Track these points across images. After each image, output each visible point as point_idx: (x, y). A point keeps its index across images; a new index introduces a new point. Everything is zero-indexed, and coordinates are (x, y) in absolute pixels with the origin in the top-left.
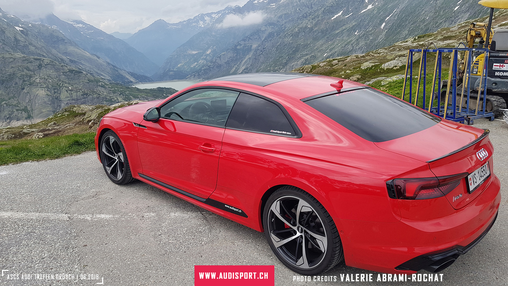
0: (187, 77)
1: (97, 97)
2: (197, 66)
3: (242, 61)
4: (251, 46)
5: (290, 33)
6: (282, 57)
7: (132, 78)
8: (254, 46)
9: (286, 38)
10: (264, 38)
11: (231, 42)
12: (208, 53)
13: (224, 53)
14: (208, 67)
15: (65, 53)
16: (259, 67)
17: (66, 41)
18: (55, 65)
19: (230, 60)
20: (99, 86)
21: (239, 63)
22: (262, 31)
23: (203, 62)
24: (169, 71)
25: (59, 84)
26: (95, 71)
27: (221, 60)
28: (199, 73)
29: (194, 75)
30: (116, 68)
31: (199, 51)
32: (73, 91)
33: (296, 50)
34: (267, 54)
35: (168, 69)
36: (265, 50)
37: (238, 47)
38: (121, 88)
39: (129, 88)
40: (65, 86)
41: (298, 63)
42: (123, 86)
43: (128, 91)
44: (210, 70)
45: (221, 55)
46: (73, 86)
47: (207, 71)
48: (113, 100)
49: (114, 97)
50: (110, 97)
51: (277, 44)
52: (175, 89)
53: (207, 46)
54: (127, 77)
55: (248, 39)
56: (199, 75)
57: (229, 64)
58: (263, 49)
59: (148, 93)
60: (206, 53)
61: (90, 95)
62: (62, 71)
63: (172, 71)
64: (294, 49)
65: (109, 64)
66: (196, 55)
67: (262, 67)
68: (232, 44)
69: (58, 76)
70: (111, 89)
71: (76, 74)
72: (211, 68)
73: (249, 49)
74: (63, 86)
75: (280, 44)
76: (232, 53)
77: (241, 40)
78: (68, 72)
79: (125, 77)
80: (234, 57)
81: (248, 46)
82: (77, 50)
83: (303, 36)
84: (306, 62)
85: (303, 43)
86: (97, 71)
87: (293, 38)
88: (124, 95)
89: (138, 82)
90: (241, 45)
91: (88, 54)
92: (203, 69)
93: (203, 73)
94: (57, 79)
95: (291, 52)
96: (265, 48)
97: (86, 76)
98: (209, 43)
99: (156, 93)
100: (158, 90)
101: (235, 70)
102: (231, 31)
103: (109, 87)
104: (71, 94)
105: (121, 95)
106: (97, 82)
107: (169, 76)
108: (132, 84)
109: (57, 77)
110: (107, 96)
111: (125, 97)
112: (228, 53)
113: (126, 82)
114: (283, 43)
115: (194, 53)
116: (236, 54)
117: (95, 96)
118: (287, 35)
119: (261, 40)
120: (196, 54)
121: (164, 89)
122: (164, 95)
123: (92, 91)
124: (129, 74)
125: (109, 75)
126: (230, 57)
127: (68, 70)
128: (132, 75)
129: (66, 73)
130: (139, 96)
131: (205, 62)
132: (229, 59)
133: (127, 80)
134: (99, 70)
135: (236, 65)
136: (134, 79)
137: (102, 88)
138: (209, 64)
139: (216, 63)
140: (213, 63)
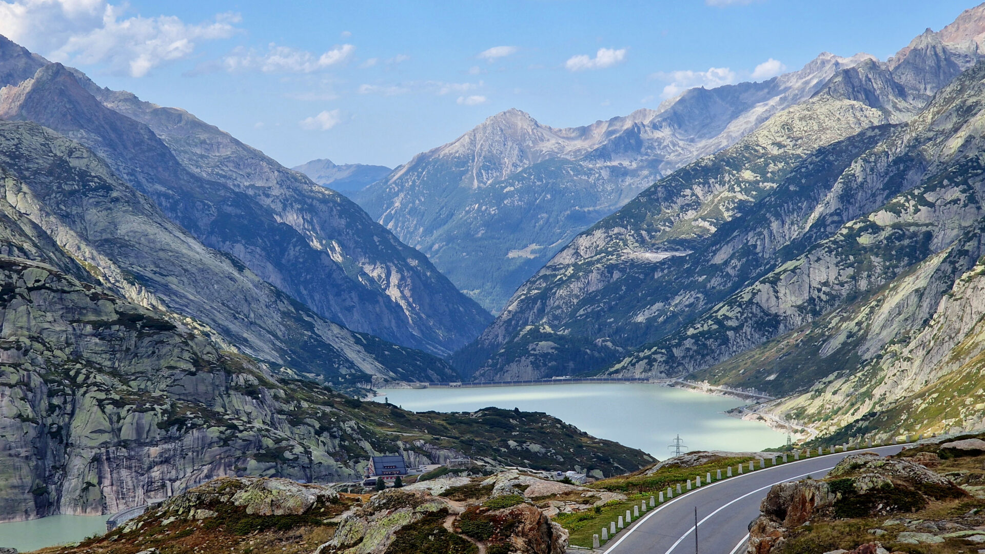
0: (618, 366)
1: (223, 436)
2: (661, 319)
3: (880, 303)
7: (370, 360)
11: (832, 214)
12: (718, 259)
13: (796, 262)
14: (715, 327)
15: (107, 240)
17: (115, 194)
18: (64, 292)
19: (824, 297)
20: (237, 388)
21: (863, 314)
23: (692, 300)
24: (536, 335)
25: (72, 373)
26: (220, 322)
27: (781, 296)
28: (674, 350)
29: (648, 357)
30: (309, 316)
31: (677, 250)
32: (127, 407)
35: (528, 328)
37: (865, 240)
38: (325, 403)
39: (357, 404)
40: (95, 384)
42: (333, 396)
43: (356, 416)
44: (725, 341)
45: (777, 270)
46: (132, 383)
47: (708, 343)
48: (287, 455)
49: (292, 443)
50: (278, 441)
52: (559, 421)
54: (351, 355)
56: (671, 359)
57: (815, 313)
59: (441, 431)
60: (709, 261)
61: (194, 426)
62: (92, 318)
63: (547, 337)
65: (278, 294)
66: (662, 270)
68: (833, 221)
69: (73, 340)
70: (286, 407)
71: (149, 335)
72: (731, 328)
73: (919, 251)
74: (89, 382)
76: (832, 267)
78: (114, 323)
79: (338, 355)
80: (842, 284)
81: (915, 234)
82: (157, 231)
86: (226, 323)
88: (335, 437)
89: (395, 379)
90: (876, 229)
91: (199, 250)
92: (691, 331)
93: (688, 350)
94: (67, 351)
97: (187, 345)
98: (726, 215)
99: (472, 432)
100: (485, 422)
101: (844, 344)
103: (276, 397)
104: (115, 418)
105: (326, 434)
106: (229, 373)
107: (533, 359)
108: (368, 387)
109: (68, 344)
110: (264, 436)
111: (341, 446)
112: (814, 265)
113: (344, 377)
115: (655, 260)
116: (850, 271)
117: (214, 432)
120: (663, 262)
121: (513, 418)
122: (512, 443)
123: (203, 410)
124: (358, 341)
125: (274, 344)
126: (826, 284)
127: (115, 317)
128: (372, 346)
129: (108, 325)
130: (400, 443)
131: (701, 302)
132: (819, 290)
133: (349, 368)
134: (236, 318)
135: (848, 319)
136: (379, 365)
137: (248, 399)
138: (720, 313)
139: (754, 307)
140: (740, 309)
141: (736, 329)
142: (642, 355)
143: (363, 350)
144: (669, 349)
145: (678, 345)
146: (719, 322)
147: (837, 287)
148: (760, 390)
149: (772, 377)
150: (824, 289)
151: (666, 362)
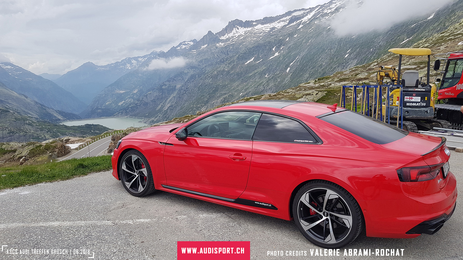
0: (115, 114)
1: (24, 135)
2: (124, 104)
3: (167, 99)
4: (175, 86)
5: (209, 75)
6: (204, 96)
7: (60, 116)
8: (178, 86)
9: (207, 79)
10: (187, 80)
11: (157, 83)
12: (135, 92)
13: (150, 92)
14: (135, 105)
16: (183, 105)
19: (156, 98)
20: (27, 124)
21: (164, 101)
22: (185, 73)
23: (130, 100)
24: (97, 108)
27: (148, 99)
28: (127, 110)
30: (45, 107)
31: (126, 90)
33: (216, 90)
34: (190, 93)
35: (95, 107)
36: (188, 90)
37: (164, 87)
38: (49, 126)
39: (56, 125)
41: (218, 101)
42: (50, 124)
43: (56, 128)
44: (137, 108)
45: (147, 94)
47: (134, 108)
48: (40, 137)
49: (41, 135)
50: (38, 134)
51: (199, 84)
52: (102, 126)
53: (134, 86)
54: (55, 115)
55: (172, 80)
57: (155, 102)
58: (187, 88)
59: (76, 130)
60: (133, 92)
61: (16, 133)
63: (100, 109)
64: (214, 89)
65: (37, 103)
66: (124, 94)
67: (186, 105)
68: (158, 84)
70: (39, 127)
71: (3, 113)
72: (138, 105)
73: (174, 89)
75: (201, 84)
76: (158, 93)
77: (166, 81)
79: (52, 115)
80: (160, 96)
81: (173, 86)
82: (5, 90)
83: (222, 78)
84: (225, 100)
85: (221, 84)
86: (24, 110)
87: (212, 79)
88: (51, 133)
89: (66, 120)
90: (166, 85)
91: (15, 93)
92: (130, 106)
93: (130, 110)
95: (211, 92)
96: (188, 88)
97: (13, 115)
98: (136, 83)
99: (83, 129)
100: (86, 127)
101: (161, 107)
102: (157, 73)
103: (36, 125)
105: (49, 132)
106: (24, 121)
107: (97, 113)
108: (60, 122)
110: (34, 134)
111: (53, 134)
112: (154, 92)
113: (54, 120)
114: (204, 83)
115: (122, 93)
116: (161, 93)
117: (22, 134)
118: (207, 77)
119: (184, 81)
120: (124, 93)
121: (92, 126)
122: (92, 131)
123: (18, 129)
124: (57, 112)
125: (36, 114)
126: (156, 96)
128: (60, 113)
130: (67, 133)
131: (132, 101)
132: (155, 97)
133: (55, 118)
134: (27, 109)
135: (161, 103)
136: (62, 117)
137: (29, 126)
138: (136, 102)
139: (143, 101)
140: (140, 102)
141: (139, 106)
142: (120, 111)
143: (58, 114)
144: (126, 110)
145: (127, 109)
146: (135, 104)
147: (159, 97)
148: (145, 117)
149: (147, 115)
150: (156, 97)
151: (125, 113)
